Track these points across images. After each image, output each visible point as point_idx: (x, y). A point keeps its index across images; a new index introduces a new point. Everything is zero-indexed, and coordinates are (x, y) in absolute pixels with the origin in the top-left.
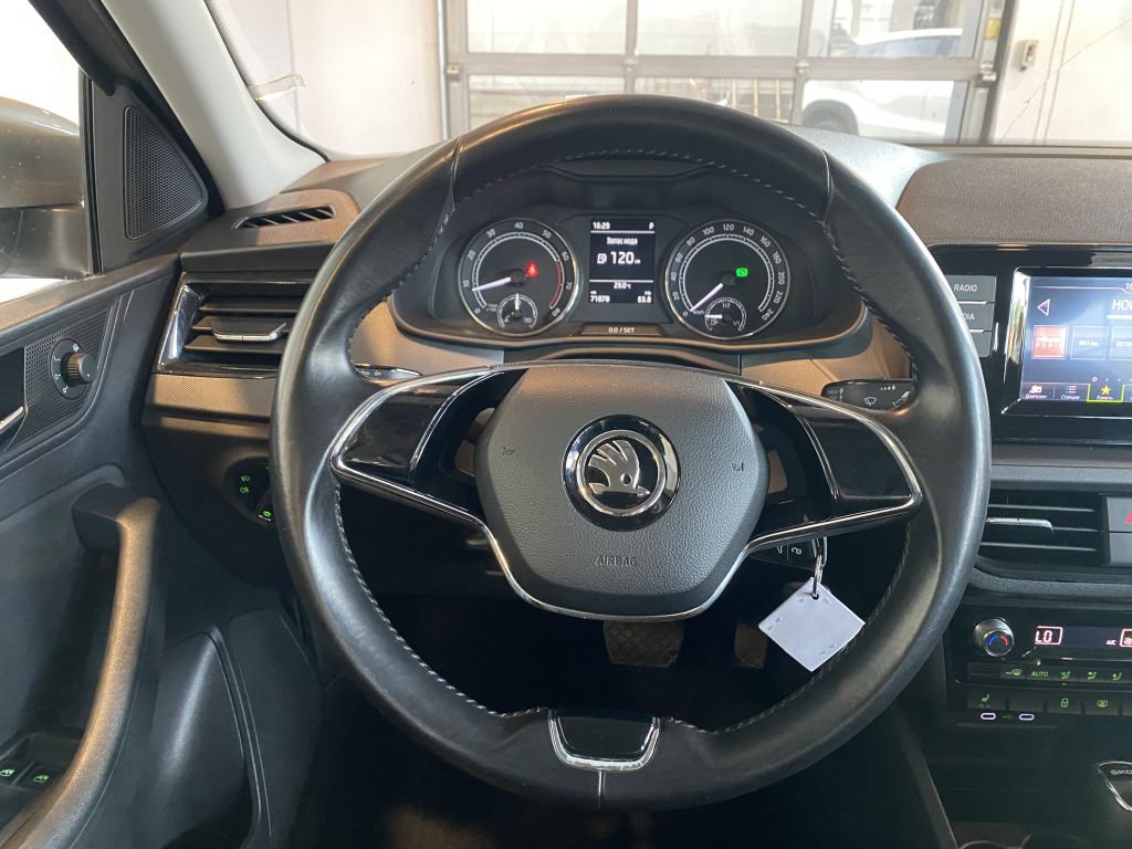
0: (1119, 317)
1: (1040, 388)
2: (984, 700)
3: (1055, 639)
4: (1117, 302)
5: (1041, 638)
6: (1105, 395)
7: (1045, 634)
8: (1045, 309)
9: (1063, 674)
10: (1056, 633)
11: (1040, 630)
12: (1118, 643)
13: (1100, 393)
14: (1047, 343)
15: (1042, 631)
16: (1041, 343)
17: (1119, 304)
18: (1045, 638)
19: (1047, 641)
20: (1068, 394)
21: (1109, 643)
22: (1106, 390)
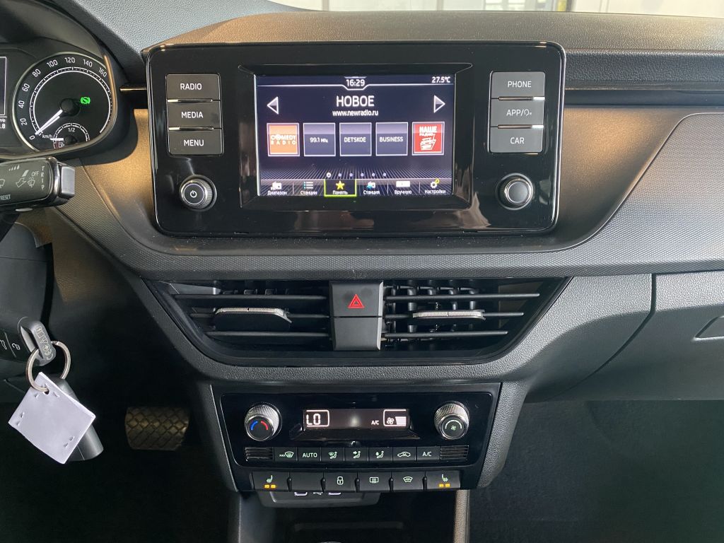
0: (344, 113)
1: (280, 185)
2: (269, 481)
3: (324, 420)
4: (340, 99)
5: (311, 420)
6: (340, 190)
7: (314, 417)
8: (275, 107)
9: (331, 454)
10: (324, 416)
11: (309, 413)
12: (381, 422)
13: (335, 188)
14: (281, 141)
15: (311, 415)
16: (275, 141)
17: (342, 101)
18: (315, 420)
19: (317, 425)
20: (306, 190)
21: (373, 423)
22: (340, 185)
